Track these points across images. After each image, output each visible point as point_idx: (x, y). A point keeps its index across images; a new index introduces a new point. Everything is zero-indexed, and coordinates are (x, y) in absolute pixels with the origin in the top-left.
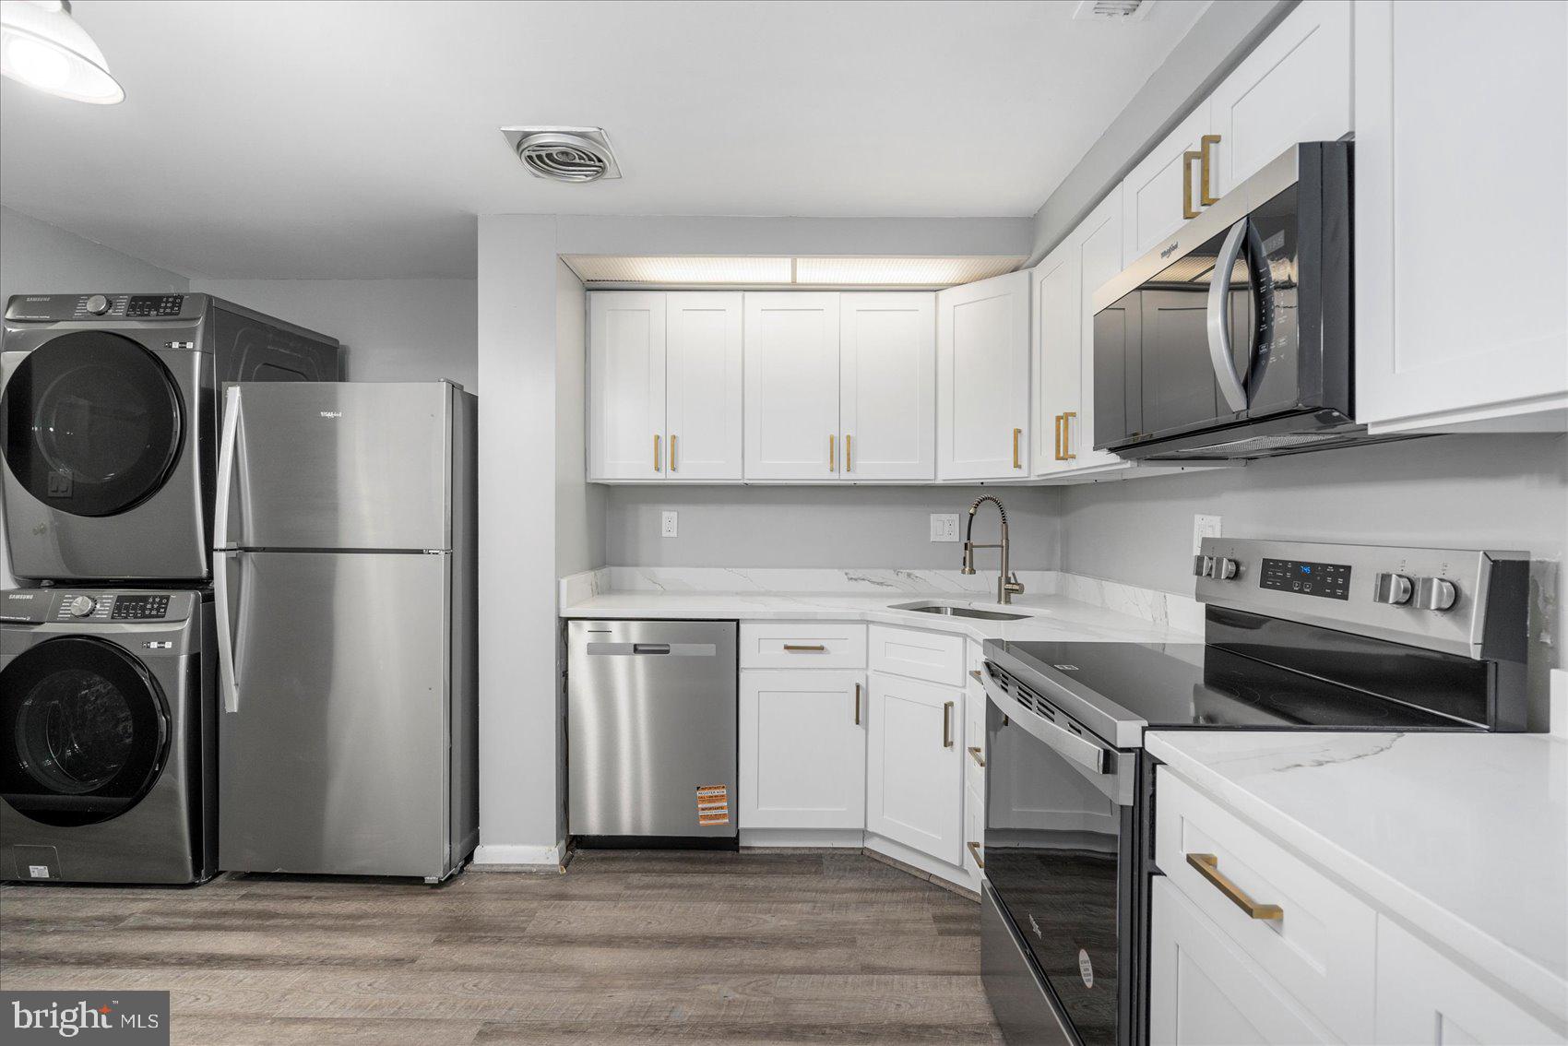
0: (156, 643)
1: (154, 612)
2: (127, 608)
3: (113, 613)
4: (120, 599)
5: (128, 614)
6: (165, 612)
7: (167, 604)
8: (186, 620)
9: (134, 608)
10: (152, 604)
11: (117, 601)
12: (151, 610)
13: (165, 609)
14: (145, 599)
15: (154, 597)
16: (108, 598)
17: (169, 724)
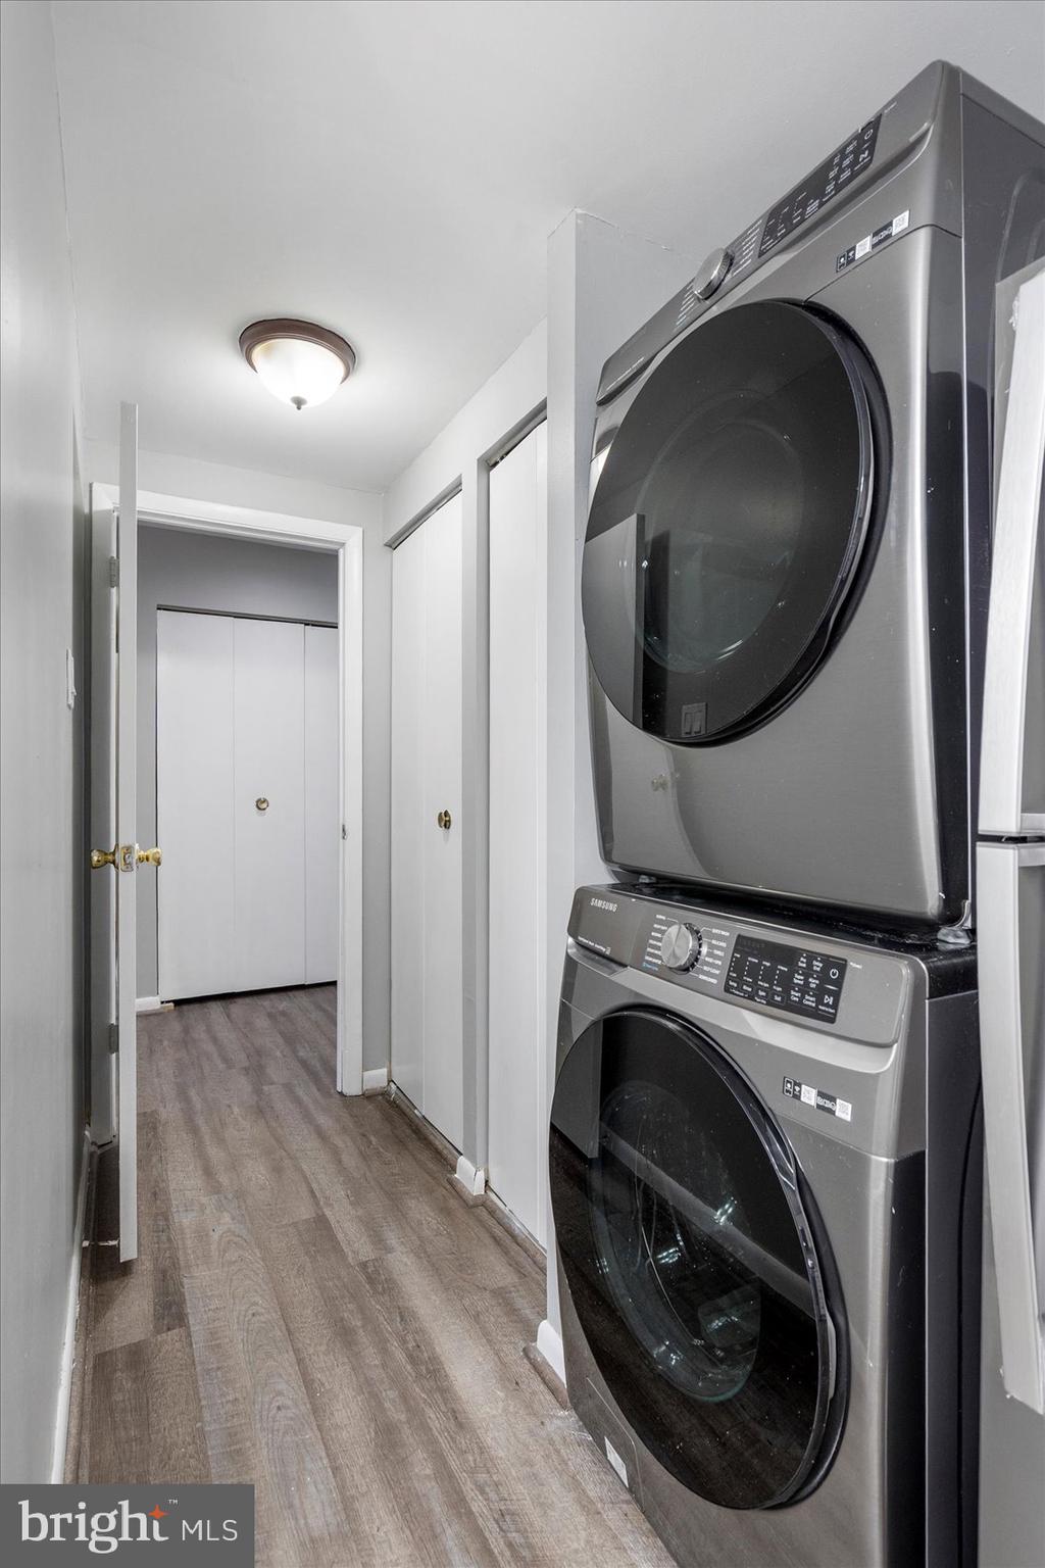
0: (814, 1092)
1: (810, 1001)
2: (754, 971)
3: (729, 978)
4: (743, 944)
5: (756, 987)
6: (835, 1006)
7: (839, 983)
8: (888, 1046)
9: (768, 978)
10: (808, 972)
11: (735, 951)
12: (804, 989)
13: (837, 995)
14: (789, 955)
15: (812, 956)
16: (722, 933)
17: (843, 1338)
